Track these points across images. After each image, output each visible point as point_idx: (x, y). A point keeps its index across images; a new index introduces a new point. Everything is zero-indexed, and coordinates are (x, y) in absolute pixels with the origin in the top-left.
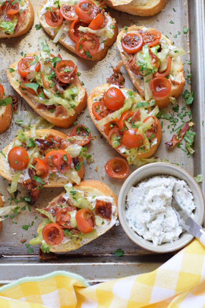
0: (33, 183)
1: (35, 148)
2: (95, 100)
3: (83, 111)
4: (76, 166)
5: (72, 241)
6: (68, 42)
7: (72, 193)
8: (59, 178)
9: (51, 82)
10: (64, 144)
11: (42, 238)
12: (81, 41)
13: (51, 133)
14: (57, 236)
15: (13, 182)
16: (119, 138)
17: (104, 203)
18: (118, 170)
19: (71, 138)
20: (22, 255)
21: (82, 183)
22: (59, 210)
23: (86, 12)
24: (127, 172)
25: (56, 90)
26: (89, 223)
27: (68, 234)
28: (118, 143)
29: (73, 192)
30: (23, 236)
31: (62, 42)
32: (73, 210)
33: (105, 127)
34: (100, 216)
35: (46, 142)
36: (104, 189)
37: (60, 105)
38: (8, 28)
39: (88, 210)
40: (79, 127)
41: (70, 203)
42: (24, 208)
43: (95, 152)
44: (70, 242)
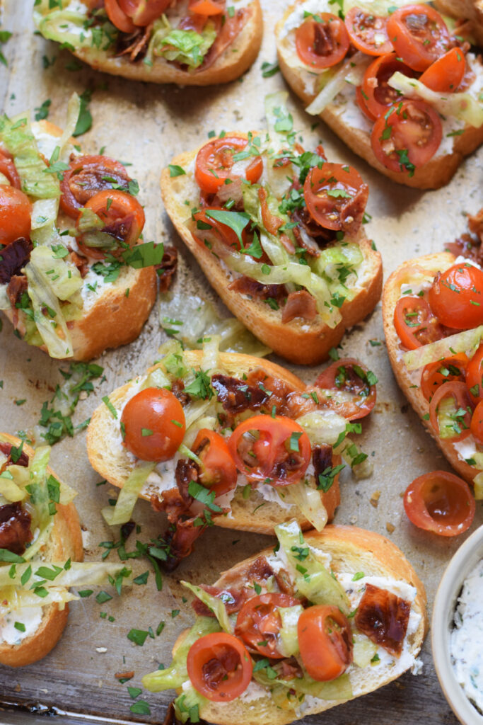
0: (184, 504)
1: (208, 403)
2: (406, 293)
3: (362, 324)
4: (320, 477)
5: (271, 699)
6: (350, 120)
7: (297, 553)
8: (265, 503)
9: (285, 218)
10: (296, 405)
11: (186, 672)
12: (392, 116)
13: (261, 367)
14: (232, 675)
15: (126, 491)
16: (462, 413)
17: (388, 599)
18: (442, 510)
19: (317, 389)
20: (113, 717)
21: (329, 530)
22: (250, 599)
23: (417, 38)
24: (466, 520)
25: (299, 243)
26: (336, 649)
27: (267, 675)
28: (457, 426)
29: (301, 551)
30: (124, 662)
31: (332, 116)
32: (291, 603)
33: (426, 372)
34: (369, 636)
35: (243, 389)
36: (392, 558)
37: (303, 288)
38: (187, 48)
39: (335, 613)
40: (343, 367)
41: (286, 581)
42: (143, 579)
43: (379, 450)
44: (266, 701)
